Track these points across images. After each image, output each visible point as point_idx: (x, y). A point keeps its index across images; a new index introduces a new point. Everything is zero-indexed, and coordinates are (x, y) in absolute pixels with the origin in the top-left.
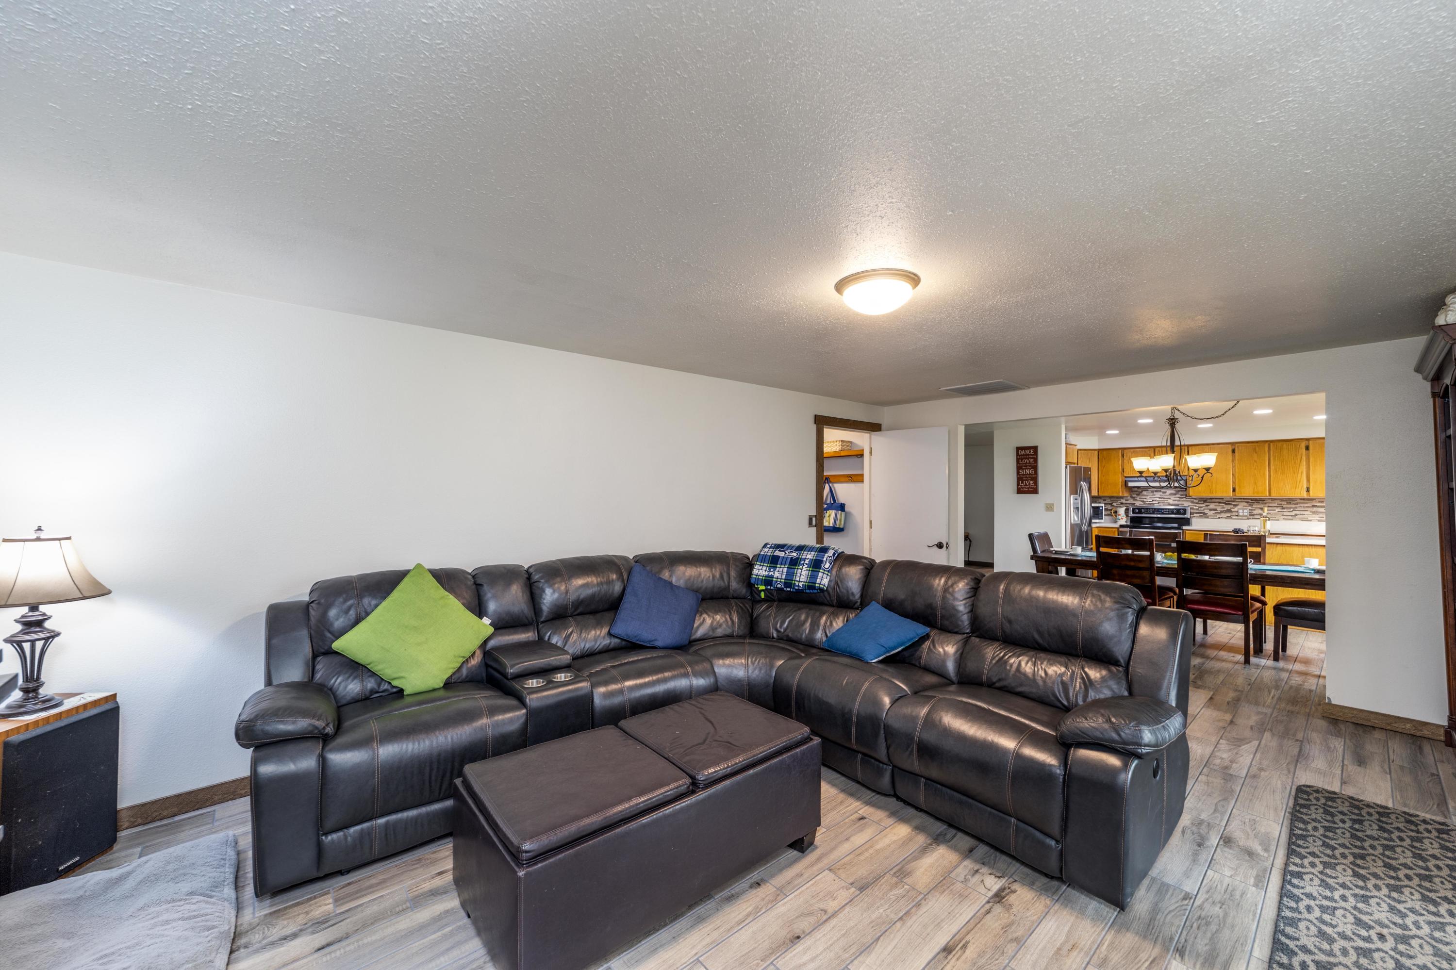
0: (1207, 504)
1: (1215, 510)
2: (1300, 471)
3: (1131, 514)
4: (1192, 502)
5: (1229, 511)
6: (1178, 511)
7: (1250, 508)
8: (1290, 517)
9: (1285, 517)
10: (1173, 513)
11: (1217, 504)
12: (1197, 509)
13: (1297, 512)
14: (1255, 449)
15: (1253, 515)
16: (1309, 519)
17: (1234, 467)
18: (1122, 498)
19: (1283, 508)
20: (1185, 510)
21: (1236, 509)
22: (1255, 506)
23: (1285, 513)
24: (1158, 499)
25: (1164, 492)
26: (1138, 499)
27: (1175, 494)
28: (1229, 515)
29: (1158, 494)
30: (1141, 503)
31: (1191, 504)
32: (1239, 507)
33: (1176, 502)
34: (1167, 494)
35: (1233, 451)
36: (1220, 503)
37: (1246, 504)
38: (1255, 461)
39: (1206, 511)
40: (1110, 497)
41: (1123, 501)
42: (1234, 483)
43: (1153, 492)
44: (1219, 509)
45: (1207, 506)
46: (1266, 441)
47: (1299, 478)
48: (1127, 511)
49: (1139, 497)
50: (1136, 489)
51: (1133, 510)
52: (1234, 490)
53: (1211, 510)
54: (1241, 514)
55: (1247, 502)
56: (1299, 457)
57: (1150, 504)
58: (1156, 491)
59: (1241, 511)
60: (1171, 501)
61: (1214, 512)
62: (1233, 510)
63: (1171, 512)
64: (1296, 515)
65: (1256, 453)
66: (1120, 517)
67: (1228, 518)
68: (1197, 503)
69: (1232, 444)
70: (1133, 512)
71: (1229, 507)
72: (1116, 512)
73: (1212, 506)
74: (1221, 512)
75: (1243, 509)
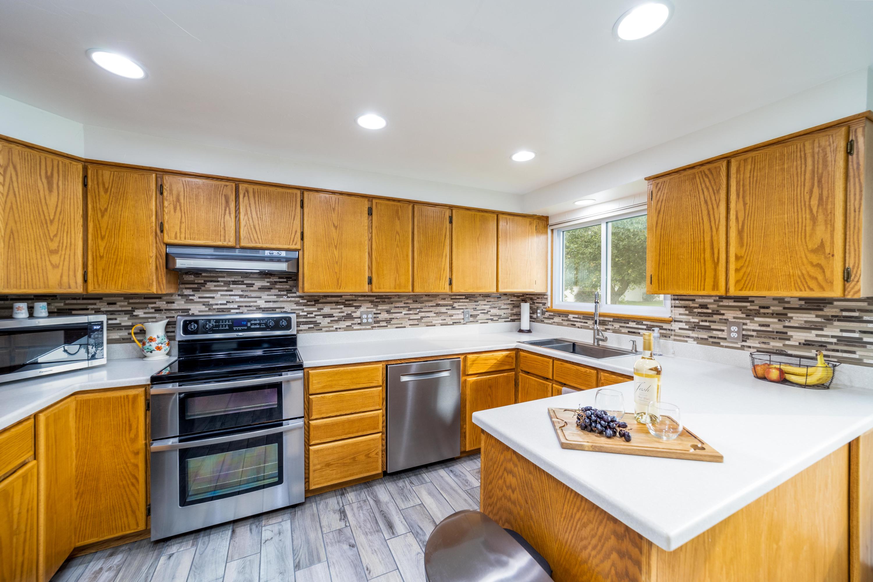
0: (320, 306)
1: (331, 316)
2: (444, 254)
3: (180, 335)
4: (297, 303)
5: (349, 317)
6: (277, 324)
7: (374, 310)
8: (416, 322)
9: (411, 322)
10: (267, 328)
11: (333, 306)
12: (305, 317)
13: (423, 314)
14: (397, 212)
15: (378, 322)
16: (434, 322)
17: (371, 240)
18: (159, 297)
19: (410, 309)
20: (289, 320)
21: (357, 314)
22: (380, 307)
23: (412, 317)
24: (237, 299)
25: (252, 285)
26: (196, 298)
27: (269, 289)
28: (349, 323)
29: (238, 290)
30: (203, 308)
31: (295, 307)
32: (362, 309)
33: (271, 305)
34: (255, 288)
35: (370, 212)
36: (337, 303)
37: (369, 305)
38: (397, 233)
39: (319, 319)
40: (127, 297)
41: (161, 304)
42: (370, 268)
43: (227, 283)
44: (336, 313)
45: (320, 309)
46: (409, 202)
47: (443, 263)
48: (170, 327)
49: (198, 295)
50: (191, 278)
51: (186, 324)
52: (370, 282)
53: (325, 316)
54: (365, 321)
55: (372, 302)
56: (444, 232)
57: (222, 310)
58: (234, 283)
59: (364, 316)
60: (261, 303)
61: (328, 320)
62: (354, 315)
63: (264, 325)
64: (422, 318)
65: (399, 219)
66: (154, 345)
67: (349, 328)
68: (305, 305)
69: (370, 198)
70: (186, 331)
71: (348, 310)
72: (143, 332)
73: (327, 310)
74: (339, 320)
75: (367, 313)
